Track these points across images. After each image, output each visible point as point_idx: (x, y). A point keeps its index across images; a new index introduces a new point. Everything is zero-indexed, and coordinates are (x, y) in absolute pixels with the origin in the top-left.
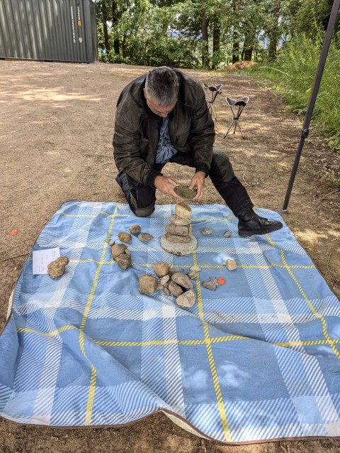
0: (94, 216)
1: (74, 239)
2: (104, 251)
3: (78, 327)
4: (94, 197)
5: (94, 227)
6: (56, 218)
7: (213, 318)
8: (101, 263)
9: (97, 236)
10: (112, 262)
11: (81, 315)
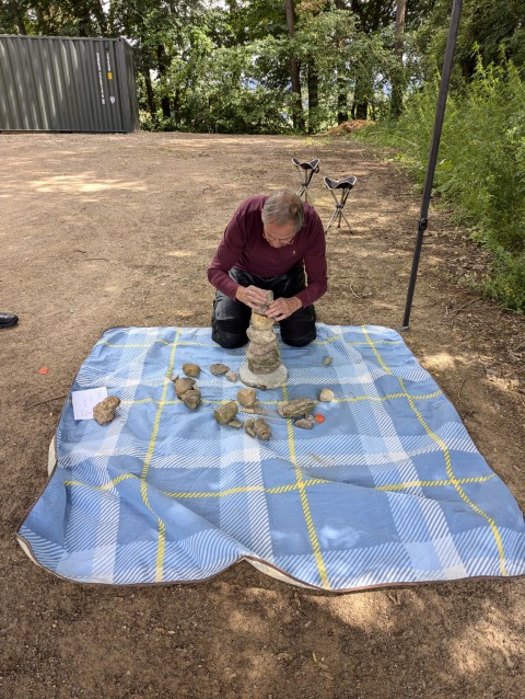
0: (148, 346)
1: (124, 375)
2: (165, 389)
3: (139, 476)
4: (146, 322)
5: (150, 359)
6: (98, 350)
7: (308, 461)
8: (162, 403)
9: (155, 369)
10: (177, 401)
11: (141, 463)
